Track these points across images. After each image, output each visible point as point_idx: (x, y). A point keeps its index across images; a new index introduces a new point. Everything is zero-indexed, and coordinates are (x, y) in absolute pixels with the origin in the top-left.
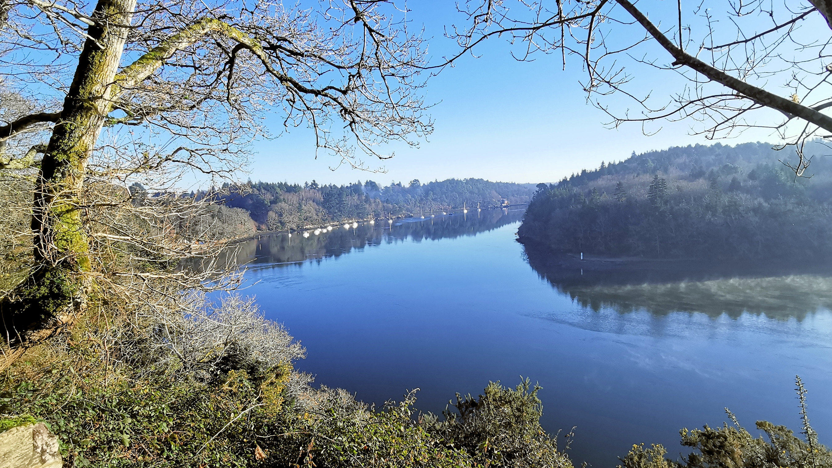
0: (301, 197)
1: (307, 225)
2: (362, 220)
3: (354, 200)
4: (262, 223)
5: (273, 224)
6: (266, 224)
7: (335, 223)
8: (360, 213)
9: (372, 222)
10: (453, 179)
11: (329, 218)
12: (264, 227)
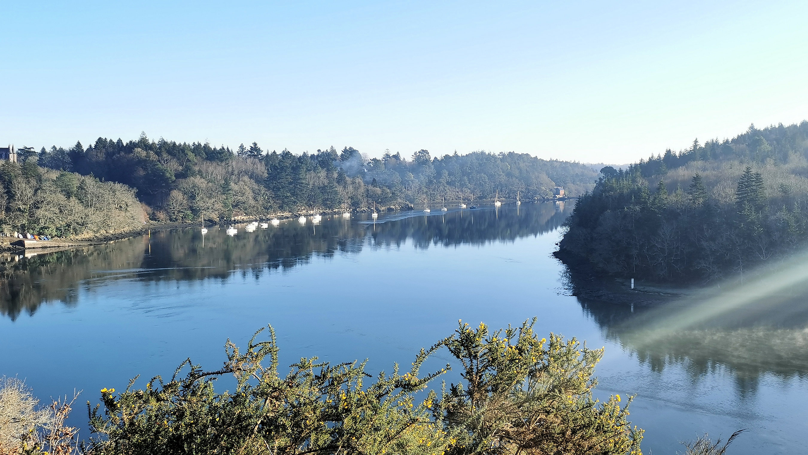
0: (230, 169)
1: (237, 215)
2: (330, 211)
3: (319, 177)
4: (160, 208)
5: (179, 212)
6: (166, 210)
7: (286, 214)
8: (327, 200)
9: (347, 215)
10: (483, 153)
11: (276, 206)
12: (162, 215)
